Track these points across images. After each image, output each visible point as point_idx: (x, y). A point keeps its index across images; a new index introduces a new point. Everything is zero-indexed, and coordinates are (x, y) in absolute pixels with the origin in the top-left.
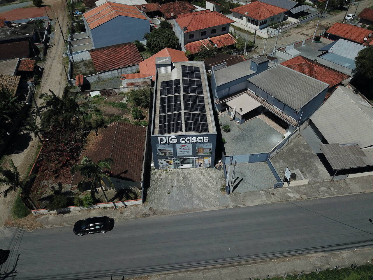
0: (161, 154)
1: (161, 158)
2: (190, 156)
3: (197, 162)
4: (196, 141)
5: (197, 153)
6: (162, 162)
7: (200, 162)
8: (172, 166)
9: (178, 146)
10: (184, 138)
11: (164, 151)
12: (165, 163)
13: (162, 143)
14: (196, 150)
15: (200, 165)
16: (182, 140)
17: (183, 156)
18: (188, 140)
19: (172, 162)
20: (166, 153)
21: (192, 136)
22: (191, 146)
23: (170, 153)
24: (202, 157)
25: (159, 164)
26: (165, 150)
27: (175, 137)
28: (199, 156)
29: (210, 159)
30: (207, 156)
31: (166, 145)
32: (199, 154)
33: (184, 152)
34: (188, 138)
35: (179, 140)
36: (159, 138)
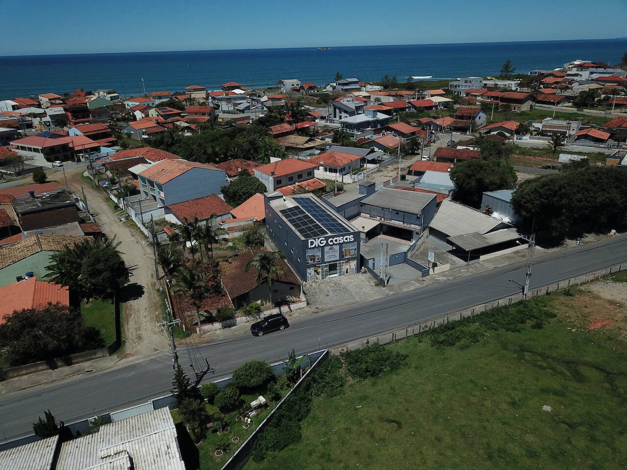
0: (310, 262)
1: (309, 267)
2: (336, 261)
4: (342, 242)
5: (343, 257)
6: (311, 271)
7: (347, 267)
8: (320, 277)
9: (327, 249)
10: (332, 239)
11: (313, 258)
12: (313, 273)
13: (312, 246)
14: (343, 252)
15: (347, 272)
16: (331, 241)
17: (331, 262)
18: (336, 240)
19: (320, 270)
20: (314, 260)
22: (337, 248)
23: (318, 259)
24: (349, 260)
25: (308, 275)
26: (314, 256)
27: (324, 239)
28: (345, 259)
29: (356, 262)
30: (353, 259)
31: (316, 249)
32: (346, 257)
33: (332, 255)
34: (335, 238)
35: (327, 242)
36: (310, 241)
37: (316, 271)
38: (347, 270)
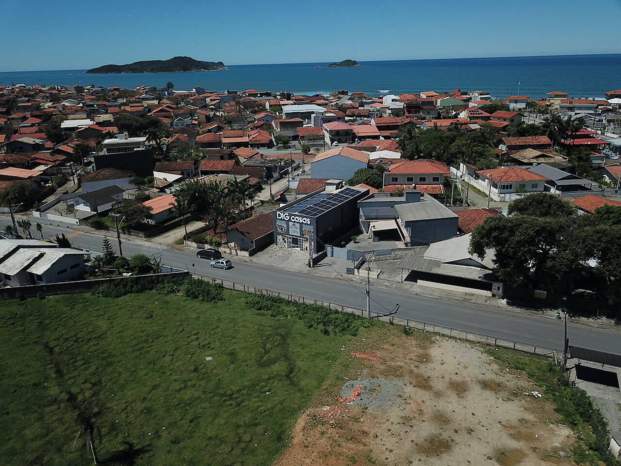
0: (279, 230)
1: (279, 234)
2: (298, 237)
3: (304, 244)
4: (301, 222)
5: (303, 235)
6: (280, 238)
7: (306, 245)
8: (286, 245)
9: (291, 224)
10: (294, 217)
11: (281, 227)
12: (282, 240)
13: (279, 218)
14: (303, 231)
15: (307, 249)
16: (293, 219)
17: (293, 236)
18: (297, 219)
19: (286, 239)
20: (282, 230)
21: (299, 216)
22: (298, 225)
23: (285, 230)
25: (278, 240)
27: (288, 214)
28: (305, 238)
31: (283, 221)
32: (305, 236)
33: (295, 231)
34: (296, 217)
35: (290, 218)
36: (278, 213)
37: (283, 239)
38: (307, 247)
